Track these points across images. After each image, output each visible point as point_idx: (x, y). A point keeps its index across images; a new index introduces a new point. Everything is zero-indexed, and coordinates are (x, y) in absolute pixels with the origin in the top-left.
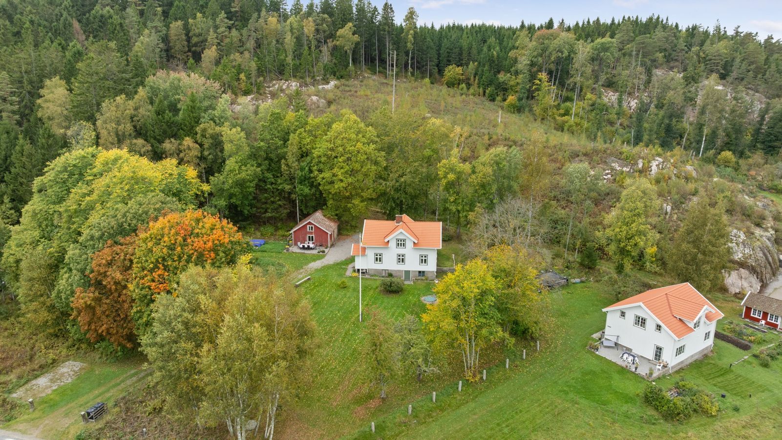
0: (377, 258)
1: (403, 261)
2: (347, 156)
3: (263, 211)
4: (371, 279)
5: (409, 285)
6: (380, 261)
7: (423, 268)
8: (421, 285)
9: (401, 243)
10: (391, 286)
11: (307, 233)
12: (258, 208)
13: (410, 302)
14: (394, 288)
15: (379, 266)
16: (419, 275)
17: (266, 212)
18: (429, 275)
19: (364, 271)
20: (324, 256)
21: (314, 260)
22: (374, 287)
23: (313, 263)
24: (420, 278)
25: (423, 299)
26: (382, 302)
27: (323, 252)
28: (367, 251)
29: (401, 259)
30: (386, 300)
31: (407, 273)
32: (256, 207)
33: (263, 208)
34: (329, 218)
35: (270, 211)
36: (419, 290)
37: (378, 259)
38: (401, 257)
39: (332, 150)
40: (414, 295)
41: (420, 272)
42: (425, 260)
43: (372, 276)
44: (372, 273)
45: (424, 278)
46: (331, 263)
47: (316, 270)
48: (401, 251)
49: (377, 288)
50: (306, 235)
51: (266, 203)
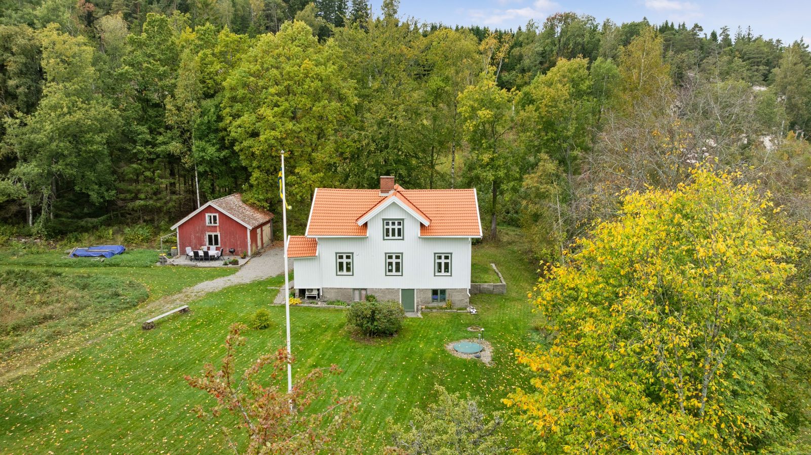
0: (341, 264)
1: (398, 270)
2: (286, 84)
3: (129, 196)
4: (328, 310)
5: (412, 320)
6: (348, 269)
7: (441, 283)
8: (441, 318)
9: (394, 230)
10: (372, 319)
11: (205, 229)
12: (120, 191)
13: (421, 356)
14: (381, 324)
15: (346, 282)
16: (434, 300)
17: (136, 198)
18: (456, 298)
19: (315, 293)
20: (236, 270)
21: (212, 277)
22: (335, 324)
23: (206, 283)
24: (435, 304)
25: (450, 347)
26: (353, 359)
27: (235, 263)
28: (321, 249)
29: (394, 265)
30: (361, 353)
31: (408, 294)
32: (116, 189)
33: (129, 191)
34: (252, 205)
35: (142, 196)
36: (437, 328)
37: (344, 265)
38: (394, 261)
39: (258, 75)
40: (429, 341)
41: (435, 292)
42: (447, 265)
43: (332, 303)
44: (330, 296)
45: (443, 305)
46: (248, 281)
47: (211, 295)
48: (394, 246)
49: (341, 326)
50: (203, 232)
51: (137, 181)
